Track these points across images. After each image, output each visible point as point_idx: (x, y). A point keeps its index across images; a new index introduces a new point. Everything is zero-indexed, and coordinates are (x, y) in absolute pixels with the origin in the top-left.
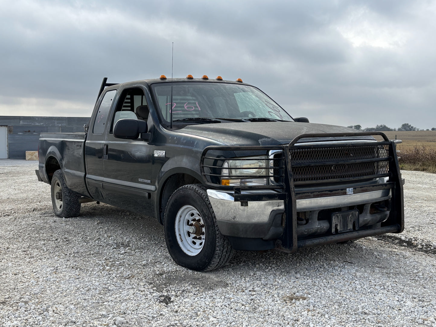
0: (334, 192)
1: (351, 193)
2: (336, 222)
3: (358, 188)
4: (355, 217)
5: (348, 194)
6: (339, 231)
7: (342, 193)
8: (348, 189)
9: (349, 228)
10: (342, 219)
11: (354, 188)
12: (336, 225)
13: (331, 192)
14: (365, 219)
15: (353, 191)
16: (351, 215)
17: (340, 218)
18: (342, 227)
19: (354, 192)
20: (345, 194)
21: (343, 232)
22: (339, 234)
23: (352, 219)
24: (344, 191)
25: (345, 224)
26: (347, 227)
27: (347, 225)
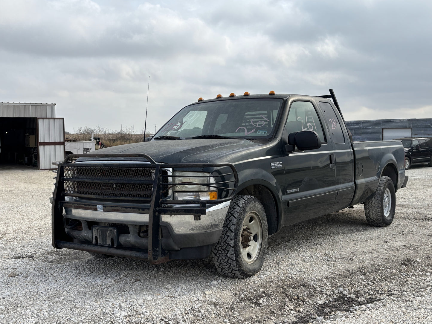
0: (88, 206)
1: (101, 210)
2: (96, 234)
3: (108, 207)
4: (113, 235)
5: (98, 210)
6: (99, 243)
7: (93, 208)
8: (98, 206)
9: (108, 243)
10: (101, 233)
11: (103, 206)
12: (96, 237)
13: (86, 206)
14: (127, 239)
15: (102, 208)
16: (109, 232)
17: (99, 231)
18: (101, 240)
19: (103, 210)
20: (95, 209)
21: (102, 245)
22: (99, 246)
23: (110, 235)
24: (94, 207)
25: (104, 239)
26: (106, 242)
27: (106, 240)
